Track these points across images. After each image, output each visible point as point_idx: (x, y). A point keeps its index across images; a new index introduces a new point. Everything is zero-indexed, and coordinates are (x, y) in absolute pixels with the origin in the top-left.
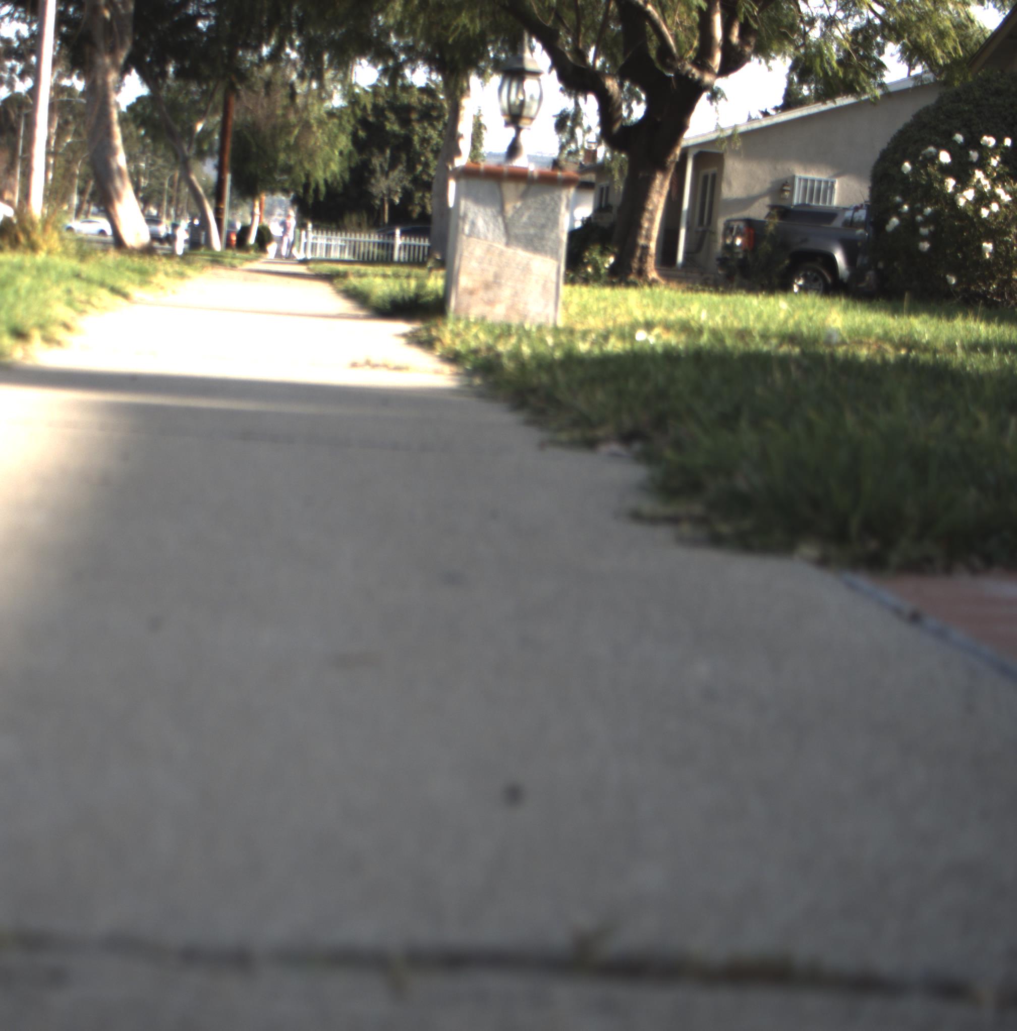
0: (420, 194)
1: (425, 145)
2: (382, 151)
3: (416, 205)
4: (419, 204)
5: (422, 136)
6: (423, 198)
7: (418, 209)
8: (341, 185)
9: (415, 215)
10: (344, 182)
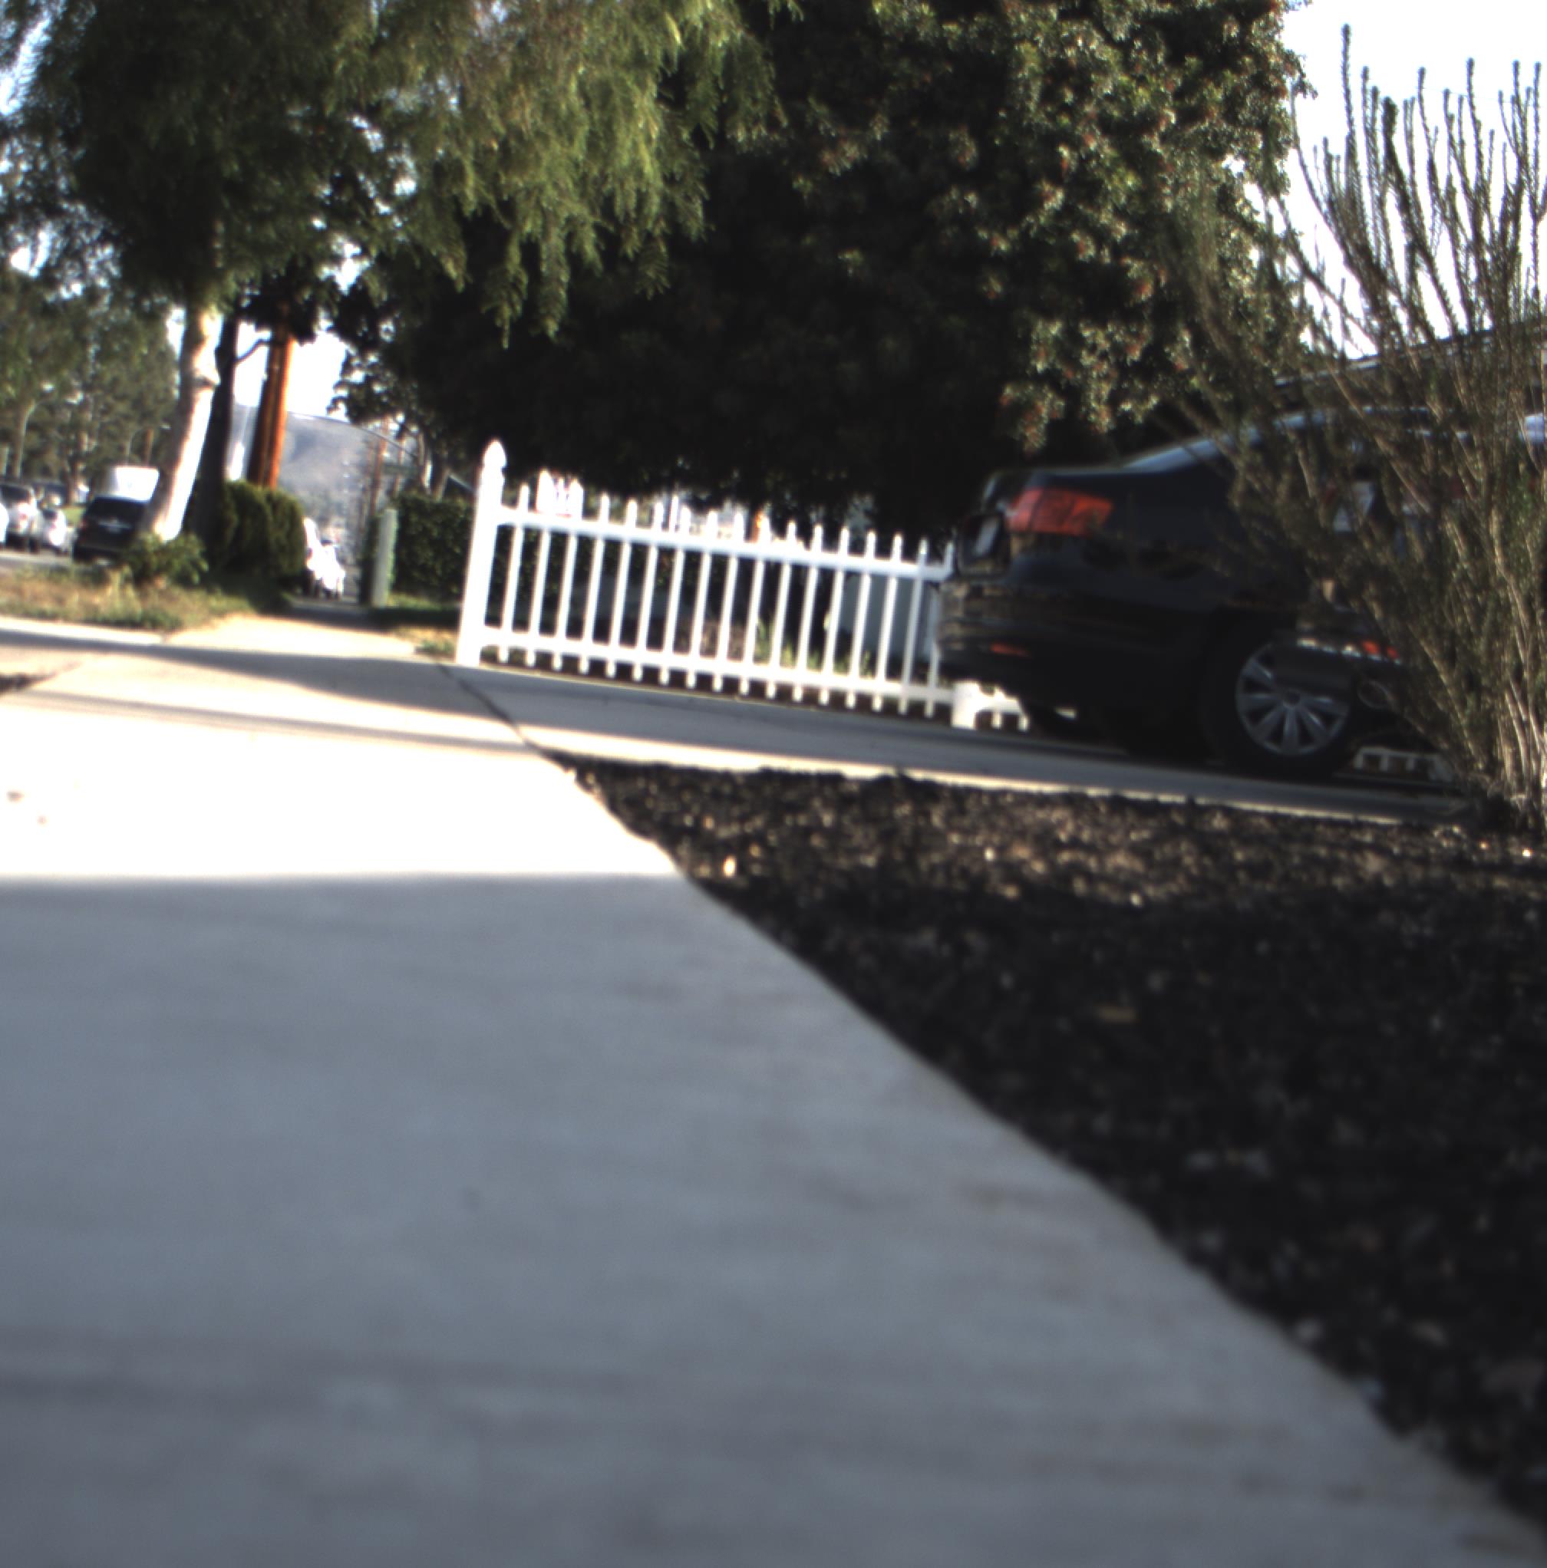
0: (1055, 329)
1: (1069, 97)
2: (853, 117)
3: (1039, 379)
4: (1051, 378)
5: (1051, 54)
6: (1070, 346)
7: (1048, 405)
8: (663, 249)
9: (1034, 436)
10: (676, 237)
